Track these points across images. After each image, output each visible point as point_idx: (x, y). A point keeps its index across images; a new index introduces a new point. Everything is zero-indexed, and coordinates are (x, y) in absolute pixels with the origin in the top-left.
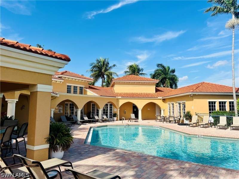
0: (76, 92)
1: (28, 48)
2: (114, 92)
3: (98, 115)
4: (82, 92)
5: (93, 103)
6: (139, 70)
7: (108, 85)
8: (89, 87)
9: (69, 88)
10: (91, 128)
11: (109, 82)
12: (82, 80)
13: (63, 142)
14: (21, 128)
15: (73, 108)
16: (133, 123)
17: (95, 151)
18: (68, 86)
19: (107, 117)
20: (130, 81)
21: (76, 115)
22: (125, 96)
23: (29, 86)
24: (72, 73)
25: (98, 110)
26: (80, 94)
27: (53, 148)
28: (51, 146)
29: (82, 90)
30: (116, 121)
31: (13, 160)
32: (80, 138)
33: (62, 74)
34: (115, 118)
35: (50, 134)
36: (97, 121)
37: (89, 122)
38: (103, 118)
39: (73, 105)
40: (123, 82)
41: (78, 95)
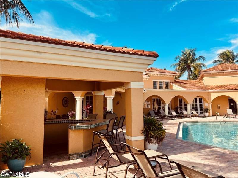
0: (162, 87)
1: (121, 50)
2: (204, 85)
3: (186, 110)
4: (168, 87)
5: (180, 98)
6: (234, 57)
7: (195, 77)
8: (175, 81)
9: (155, 83)
10: (180, 123)
11: (196, 75)
12: (168, 75)
13: (157, 135)
14: (120, 121)
15: (160, 103)
16: (230, 119)
17: (188, 146)
18: (154, 82)
19: (197, 113)
20: (223, 71)
21: (164, 110)
22: (217, 89)
23: (124, 84)
24: (157, 69)
25: (186, 105)
26: (166, 89)
27: (147, 140)
28: (146, 138)
29: (168, 85)
30: (208, 116)
31: (116, 147)
32: (171, 132)
33: (148, 71)
34: (207, 114)
35: (144, 127)
36: (186, 116)
37: (178, 117)
38: (193, 113)
39: (160, 100)
40: (214, 73)
41: (164, 90)
